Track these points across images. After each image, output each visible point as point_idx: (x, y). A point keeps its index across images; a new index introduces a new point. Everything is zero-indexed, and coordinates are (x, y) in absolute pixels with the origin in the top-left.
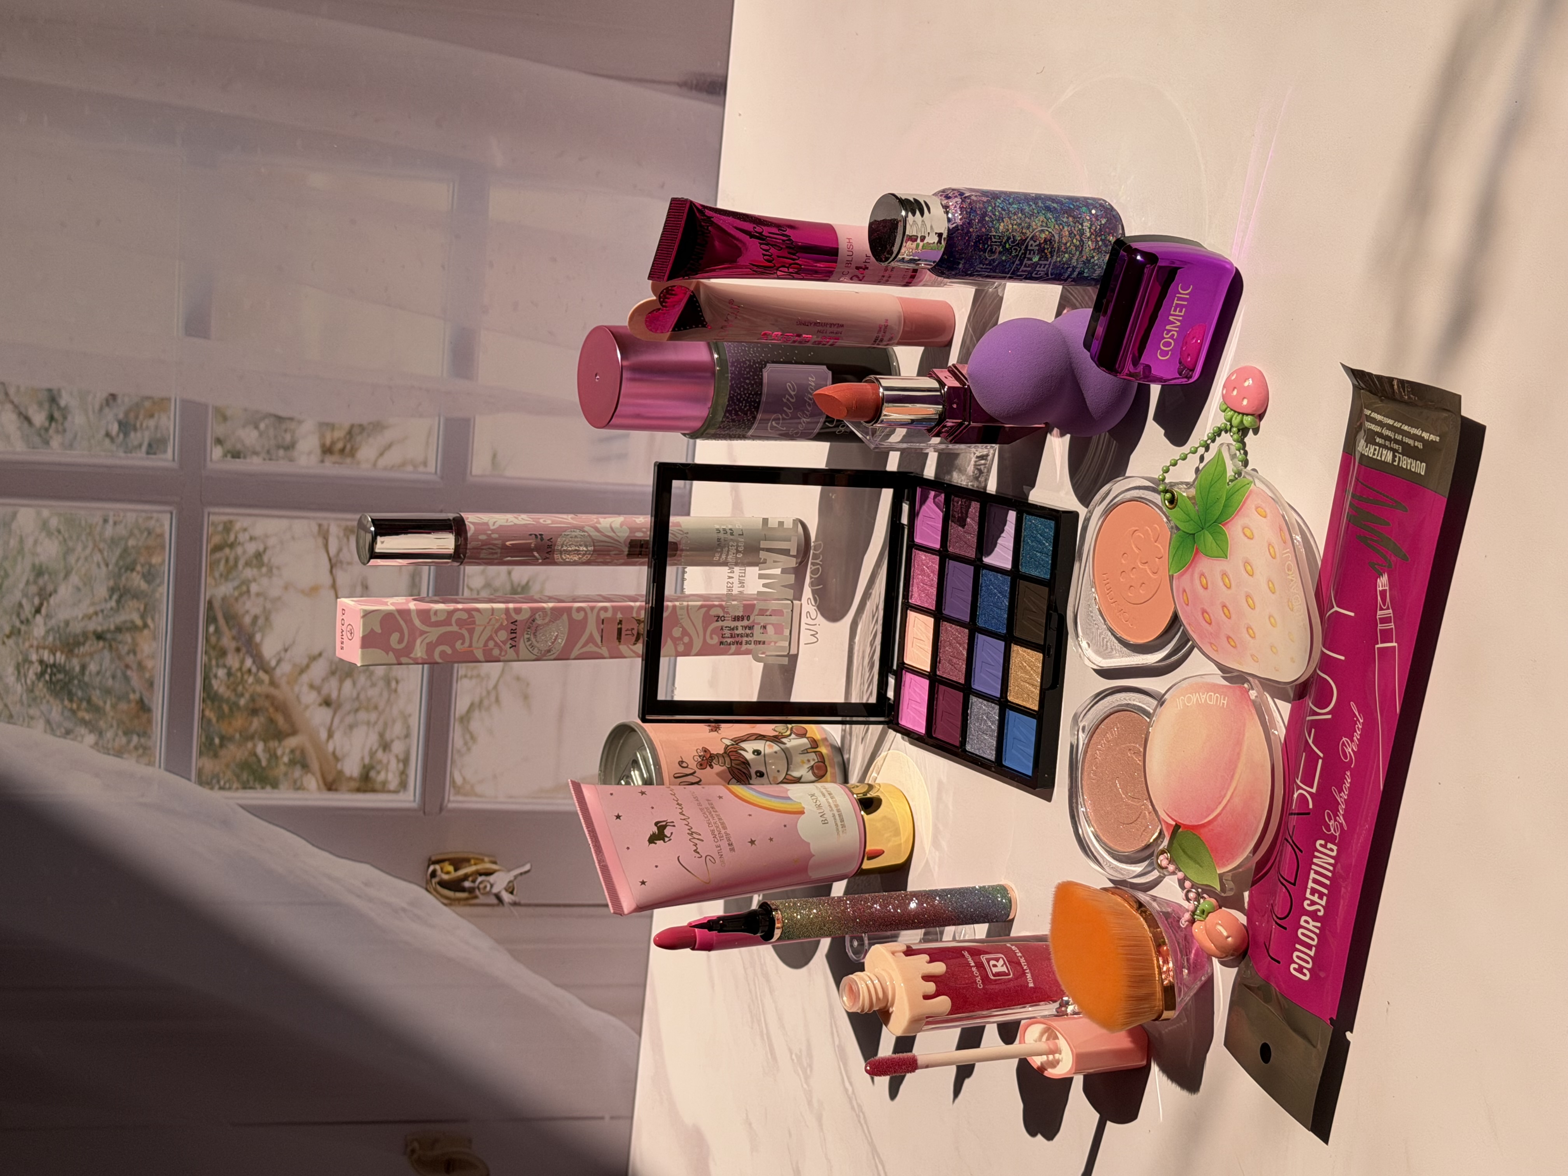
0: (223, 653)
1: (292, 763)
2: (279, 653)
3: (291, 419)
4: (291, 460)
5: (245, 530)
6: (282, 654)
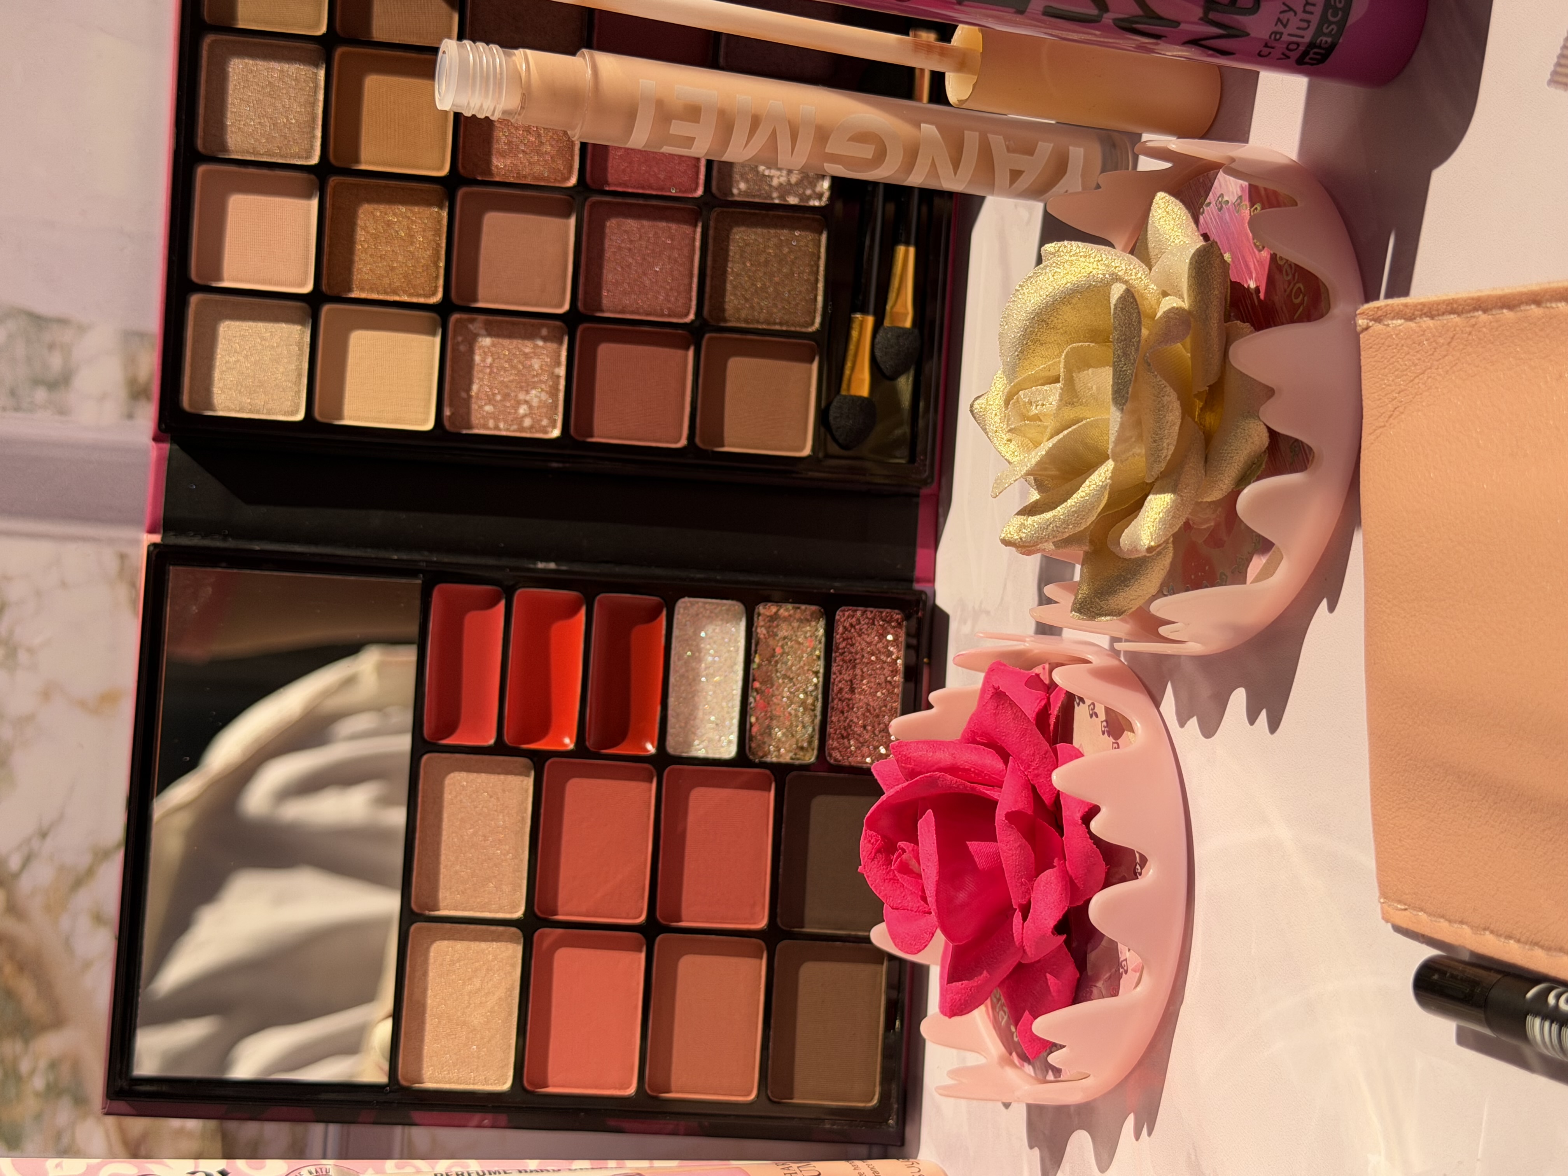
1: (53, 1091)
2: (28, 840)
3: (63, 322)
4: (62, 411)
6: (35, 844)
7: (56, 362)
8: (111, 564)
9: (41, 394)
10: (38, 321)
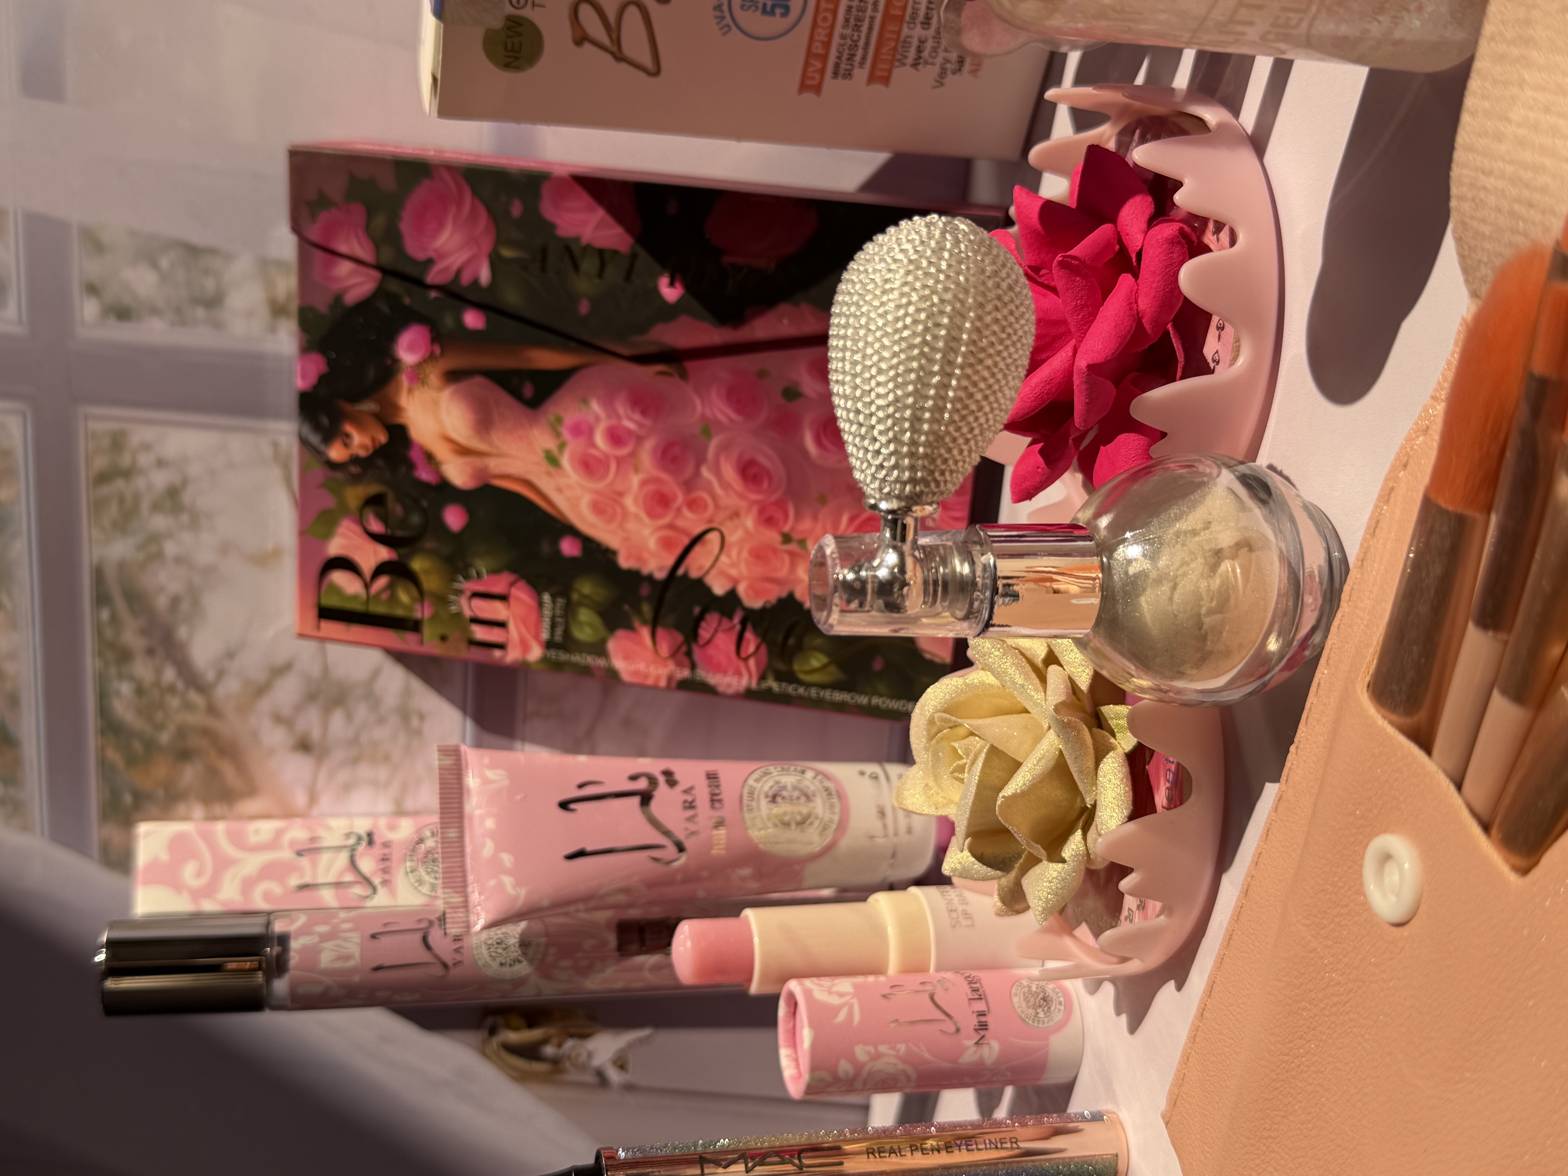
0: (125, 656)
2: (219, 659)
3: (214, 251)
4: (218, 325)
5: (146, 447)
6: (225, 662)
7: (210, 284)
8: (268, 451)
9: (200, 312)
10: (193, 251)
